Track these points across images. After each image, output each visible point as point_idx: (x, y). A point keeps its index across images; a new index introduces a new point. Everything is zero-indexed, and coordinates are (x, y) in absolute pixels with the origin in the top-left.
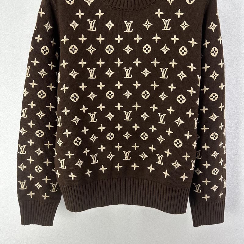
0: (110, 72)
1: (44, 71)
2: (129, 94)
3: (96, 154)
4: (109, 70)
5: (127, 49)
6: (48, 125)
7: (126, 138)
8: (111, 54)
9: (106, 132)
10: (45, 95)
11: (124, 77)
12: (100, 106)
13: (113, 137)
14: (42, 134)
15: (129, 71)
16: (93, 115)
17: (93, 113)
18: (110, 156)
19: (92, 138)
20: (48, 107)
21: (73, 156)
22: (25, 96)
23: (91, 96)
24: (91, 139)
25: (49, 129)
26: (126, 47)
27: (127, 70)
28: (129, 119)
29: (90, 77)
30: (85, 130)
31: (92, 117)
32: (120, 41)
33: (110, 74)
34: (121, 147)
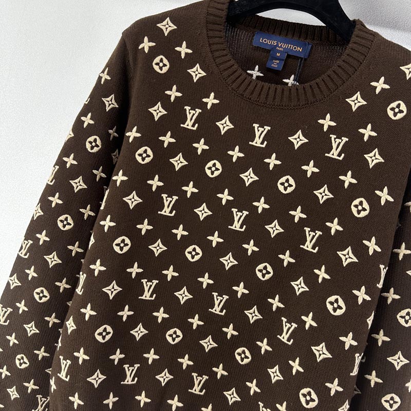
0: (204, 210)
1: (81, 181)
2: (231, 262)
3: (137, 366)
4: (202, 206)
5: (247, 176)
6: (62, 282)
7: (206, 348)
8: (213, 178)
9: (167, 324)
10: (70, 225)
11: (229, 227)
12: (168, 270)
13: (179, 339)
14: (46, 297)
15: (241, 216)
16: (151, 286)
17: (151, 282)
18: (163, 377)
19: (136, 330)
20: (70, 247)
21: (87, 360)
22: (35, 218)
23: (156, 248)
24: (134, 334)
25: (61, 291)
26: (247, 171)
27: (237, 215)
28: (220, 312)
29: (164, 211)
30: (126, 313)
31: (146, 289)
32: (236, 157)
33: (203, 214)
34: (191, 363)
